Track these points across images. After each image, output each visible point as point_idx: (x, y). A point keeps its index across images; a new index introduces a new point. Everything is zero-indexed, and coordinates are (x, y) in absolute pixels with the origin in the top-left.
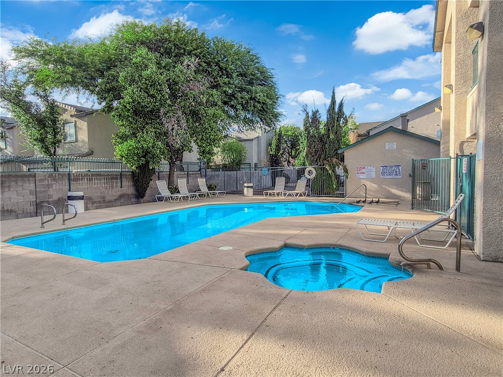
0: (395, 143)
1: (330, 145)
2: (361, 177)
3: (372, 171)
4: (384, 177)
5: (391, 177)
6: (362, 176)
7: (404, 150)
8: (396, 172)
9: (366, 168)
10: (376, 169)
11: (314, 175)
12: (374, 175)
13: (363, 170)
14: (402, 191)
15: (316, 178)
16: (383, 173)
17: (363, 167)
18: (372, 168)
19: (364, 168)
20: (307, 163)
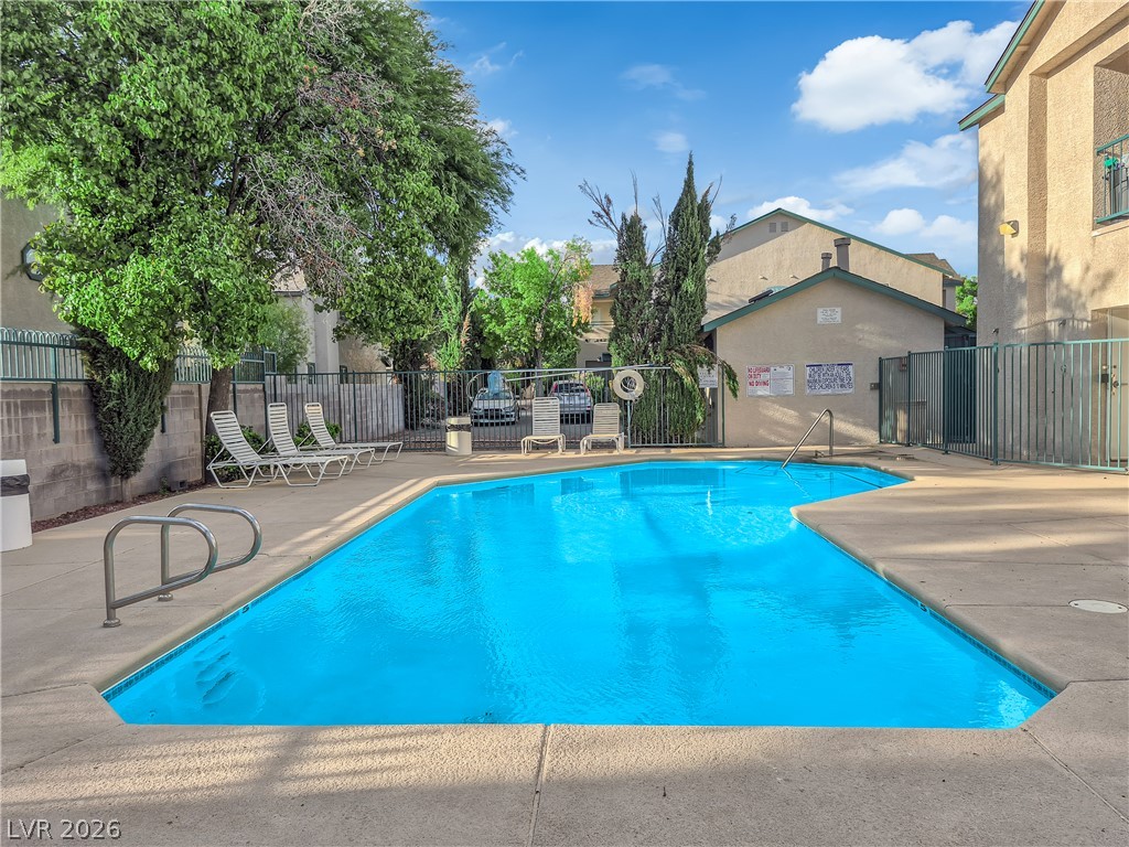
0: (839, 310)
1: (683, 311)
2: (760, 393)
3: (786, 378)
4: (814, 392)
5: (830, 391)
6: (762, 391)
7: (859, 326)
8: (842, 380)
9: (772, 369)
10: (796, 371)
11: (639, 389)
12: (790, 388)
13: (765, 376)
14: (856, 424)
15: (645, 397)
16: (812, 383)
17: (765, 367)
18: (785, 369)
19: (767, 370)
20: (615, 358)
